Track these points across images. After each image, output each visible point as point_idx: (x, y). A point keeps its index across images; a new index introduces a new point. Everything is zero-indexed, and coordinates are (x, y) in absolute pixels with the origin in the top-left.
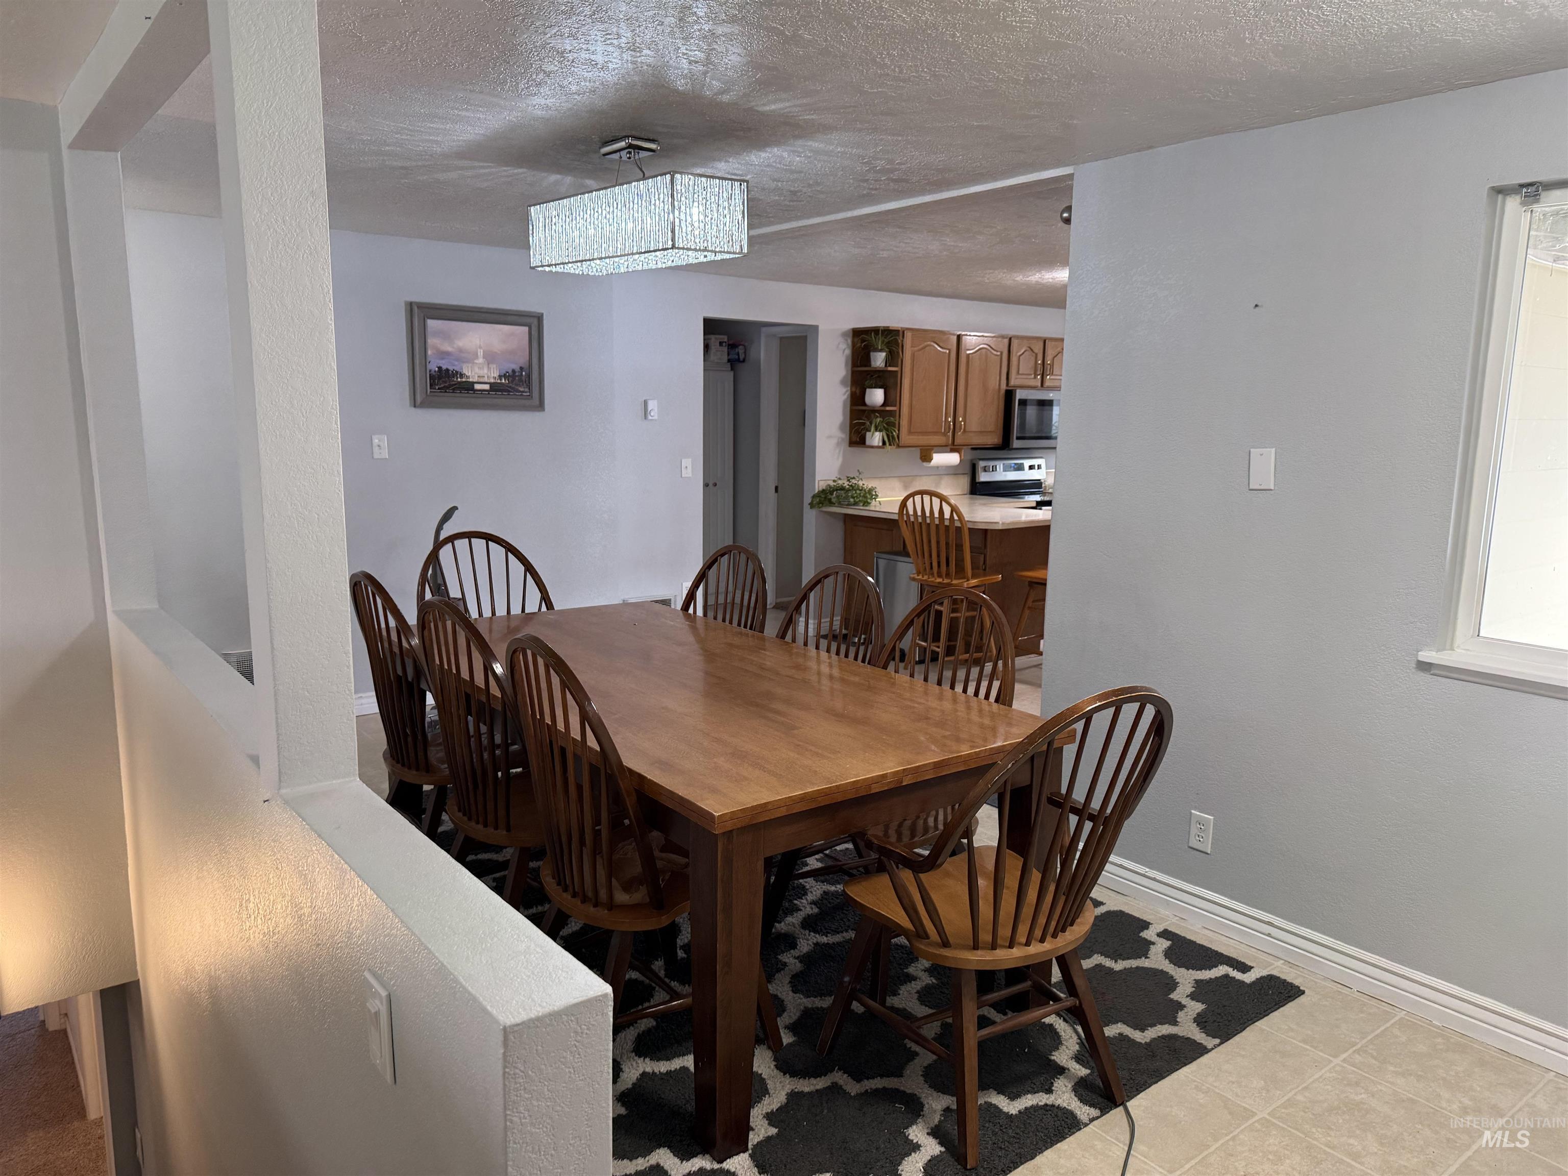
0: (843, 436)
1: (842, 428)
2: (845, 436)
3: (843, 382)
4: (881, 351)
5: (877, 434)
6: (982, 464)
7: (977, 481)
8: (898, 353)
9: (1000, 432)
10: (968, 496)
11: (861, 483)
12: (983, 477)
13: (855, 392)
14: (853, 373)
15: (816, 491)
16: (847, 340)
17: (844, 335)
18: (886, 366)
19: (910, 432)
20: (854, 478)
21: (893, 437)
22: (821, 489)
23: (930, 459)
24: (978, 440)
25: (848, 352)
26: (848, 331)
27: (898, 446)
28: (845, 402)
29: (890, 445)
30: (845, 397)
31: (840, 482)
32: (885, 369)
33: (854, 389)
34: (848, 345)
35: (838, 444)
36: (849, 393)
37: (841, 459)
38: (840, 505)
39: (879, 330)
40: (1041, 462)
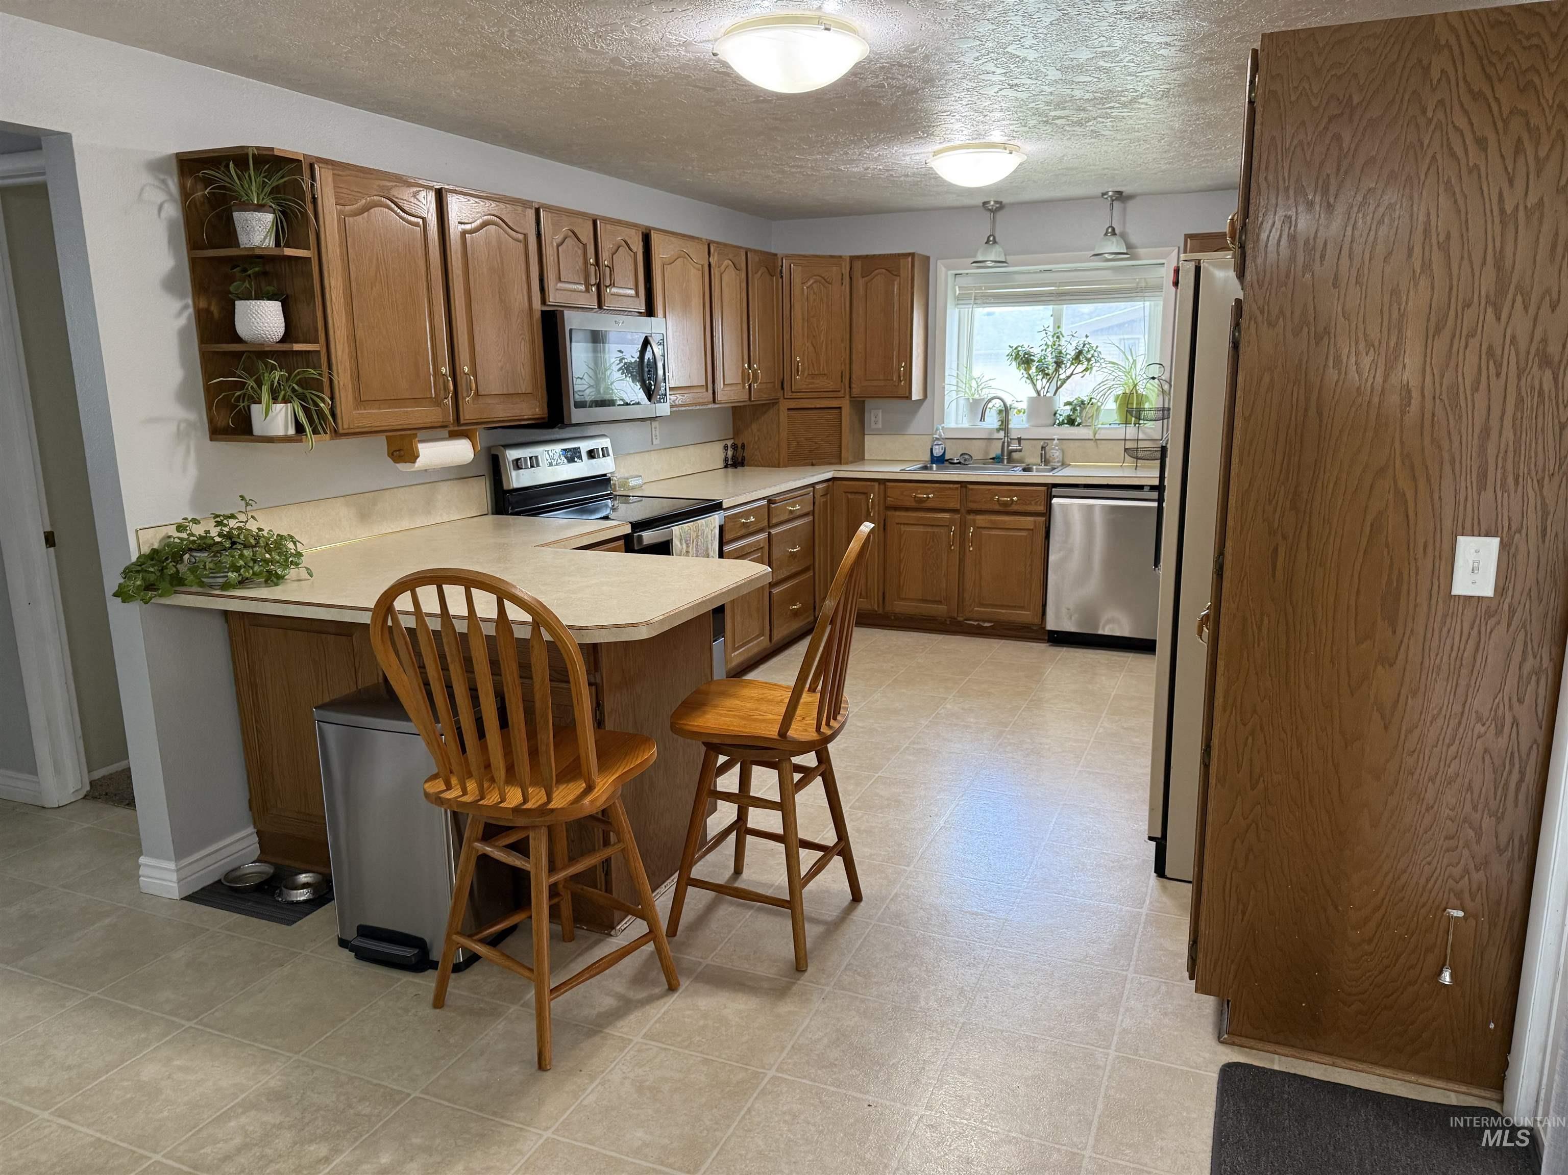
0: (192, 416)
1: (183, 396)
2: (197, 416)
3: (170, 285)
4: (260, 208)
5: (279, 406)
6: (513, 454)
7: (505, 487)
8: (305, 215)
9: (542, 393)
10: (491, 518)
11: (253, 526)
12: (519, 479)
13: (208, 311)
14: (194, 263)
15: (134, 558)
16: (164, 182)
17: (156, 166)
18: (278, 244)
19: (360, 402)
20: (233, 516)
21: (320, 412)
22: (146, 550)
23: (413, 457)
24: (503, 412)
25: (173, 211)
26: (170, 156)
27: (336, 434)
28: (183, 333)
29: (315, 432)
30: (182, 321)
31: (198, 530)
32: (277, 252)
33: (203, 304)
34: (169, 193)
35: (180, 435)
36: (191, 310)
37: (193, 471)
38: (205, 588)
39: (247, 154)
40: (605, 442)
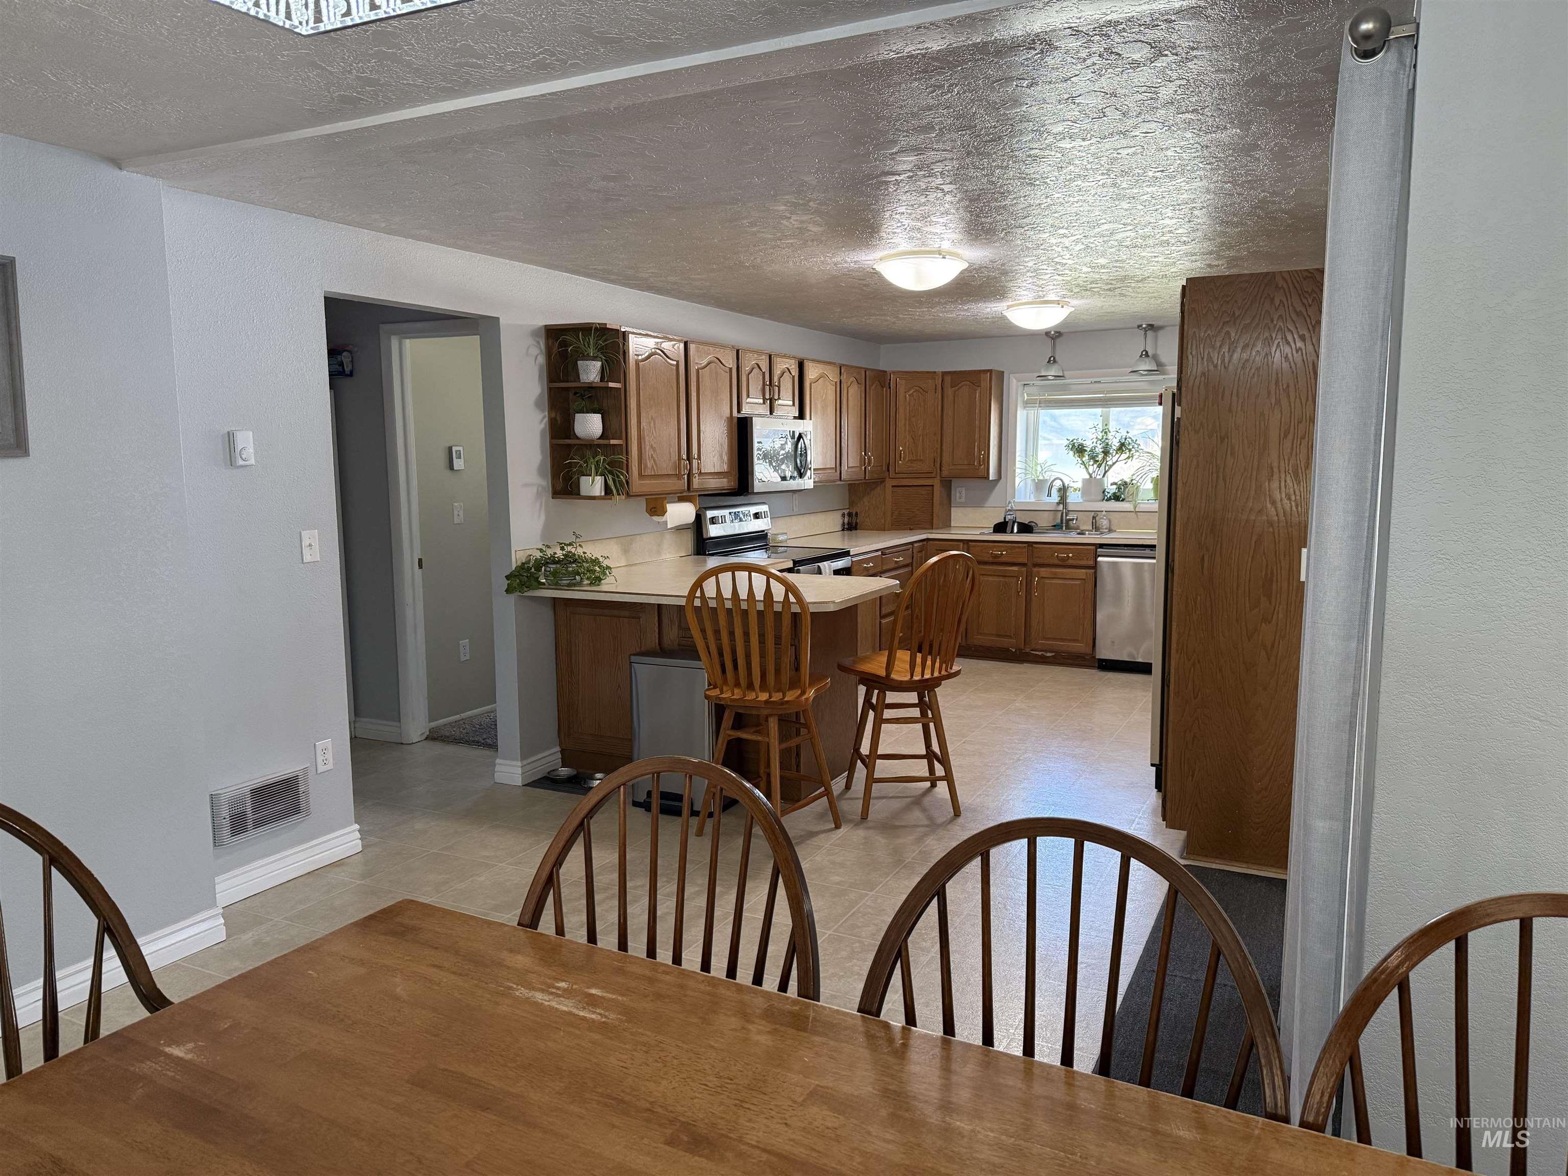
0: (544, 483)
1: (541, 471)
3: (538, 404)
4: (594, 358)
5: (599, 477)
6: (710, 514)
7: (705, 536)
8: (619, 362)
9: (735, 472)
10: (693, 557)
11: (580, 551)
12: (714, 531)
13: (555, 419)
14: (550, 389)
15: (514, 569)
16: (538, 343)
17: (535, 333)
18: (602, 379)
19: (641, 475)
20: (570, 544)
21: (621, 482)
22: (519, 563)
23: (663, 512)
24: (714, 484)
25: (542, 360)
26: (540, 328)
27: (628, 495)
28: (542, 433)
29: (619, 494)
30: (542, 426)
31: (549, 552)
32: (603, 385)
33: (553, 415)
34: (540, 349)
35: (538, 494)
36: (546, 419)
37: (543, 517)
38: (557, 586)
39: (592, 327)
40: (763, 508)
